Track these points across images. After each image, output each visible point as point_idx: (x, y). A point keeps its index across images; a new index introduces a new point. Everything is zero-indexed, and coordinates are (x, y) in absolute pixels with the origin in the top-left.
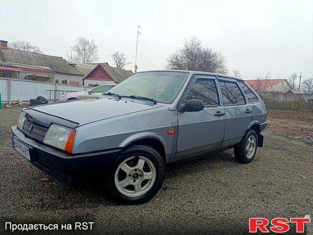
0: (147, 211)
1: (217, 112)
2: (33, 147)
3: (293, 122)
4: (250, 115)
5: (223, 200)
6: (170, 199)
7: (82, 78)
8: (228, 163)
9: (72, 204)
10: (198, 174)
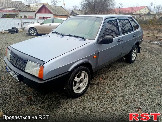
0: (86, 100)
1: (119, 40)
2: (19, 74)
3: (152, 32)
4: (135, 38)
5: (124, 89)
6: (96, 91)
7: (34, 13)
8: (122, 64)
9: (46, 100)
10: (108, 73)
